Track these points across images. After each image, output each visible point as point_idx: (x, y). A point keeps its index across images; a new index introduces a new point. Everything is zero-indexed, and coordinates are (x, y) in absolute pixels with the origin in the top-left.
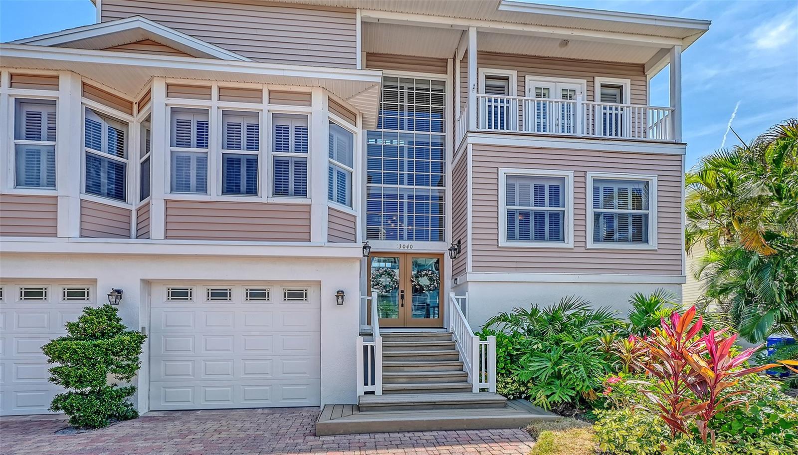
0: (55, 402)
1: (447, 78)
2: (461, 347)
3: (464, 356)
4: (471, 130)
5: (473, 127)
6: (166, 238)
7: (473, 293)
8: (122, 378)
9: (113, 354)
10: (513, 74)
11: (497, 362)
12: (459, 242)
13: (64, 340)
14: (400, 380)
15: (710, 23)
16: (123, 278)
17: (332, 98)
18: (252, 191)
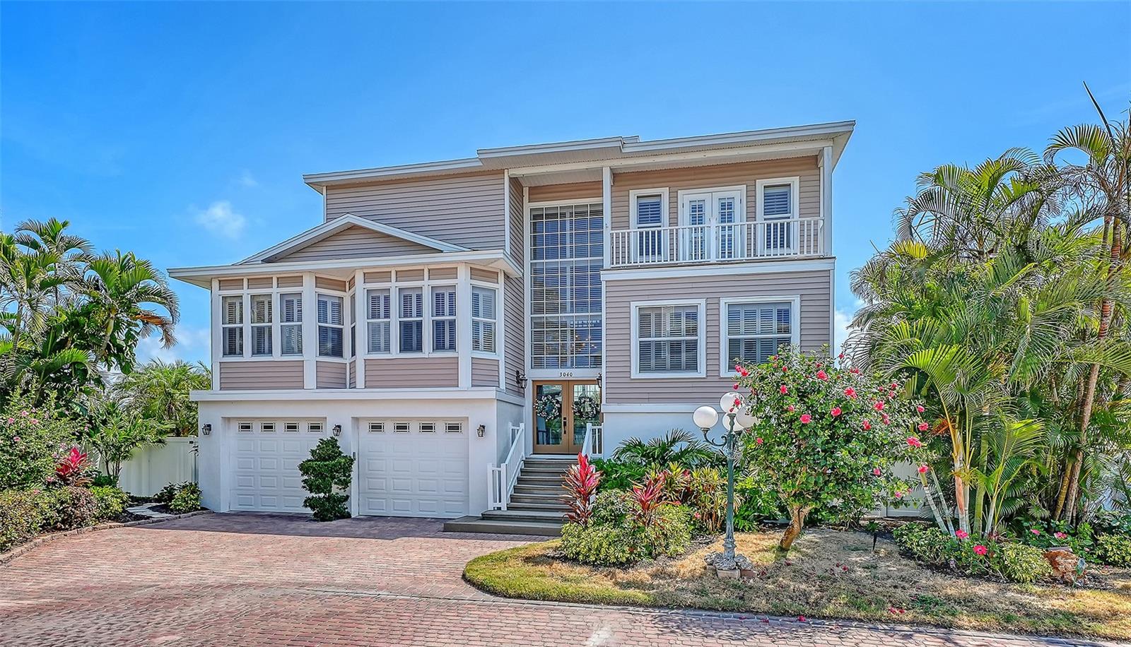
0: (305, 502)
6: (366, 387)
8: (340, 489)
9: (335, 471)
10: (665, 191)
13: (309, 461)
14: (526, 500)
15: (853, 124)
16: (342, 416)
17: (473, 266)
18: (419, 348)
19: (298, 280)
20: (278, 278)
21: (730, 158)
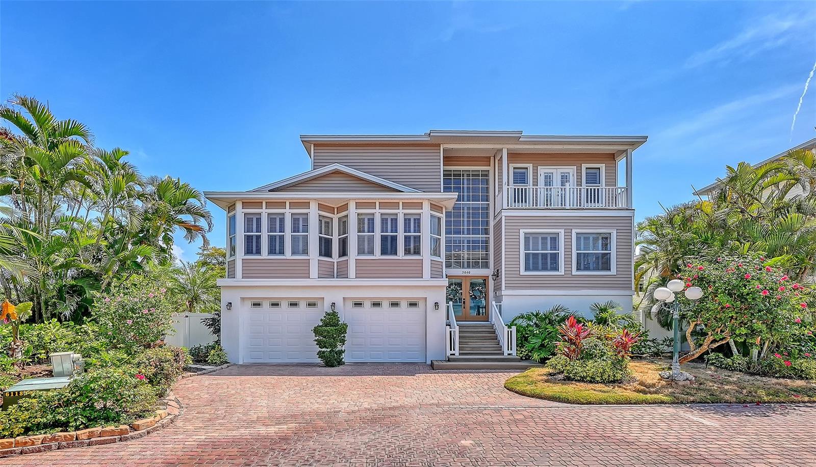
0: (318, 354)
1: (491, 168)
2: (498, 332)
3: (500, 337)
4: (504, 208)
5: (505, 206)
6: (356, 278)
7: (505, 302)
8: (341, 345)
10: (530, 166)
11: (517, 340)
12: (498, 270)
13: (319, 326)
14: (467, 349)
15: (647, 137)
16: (336, 296)
17: (432, 202)
18: (395, 253)
19: (306, 205)
20: (290, 203)
21: (559, 149)
